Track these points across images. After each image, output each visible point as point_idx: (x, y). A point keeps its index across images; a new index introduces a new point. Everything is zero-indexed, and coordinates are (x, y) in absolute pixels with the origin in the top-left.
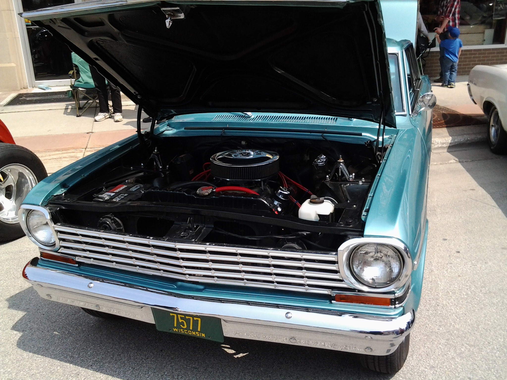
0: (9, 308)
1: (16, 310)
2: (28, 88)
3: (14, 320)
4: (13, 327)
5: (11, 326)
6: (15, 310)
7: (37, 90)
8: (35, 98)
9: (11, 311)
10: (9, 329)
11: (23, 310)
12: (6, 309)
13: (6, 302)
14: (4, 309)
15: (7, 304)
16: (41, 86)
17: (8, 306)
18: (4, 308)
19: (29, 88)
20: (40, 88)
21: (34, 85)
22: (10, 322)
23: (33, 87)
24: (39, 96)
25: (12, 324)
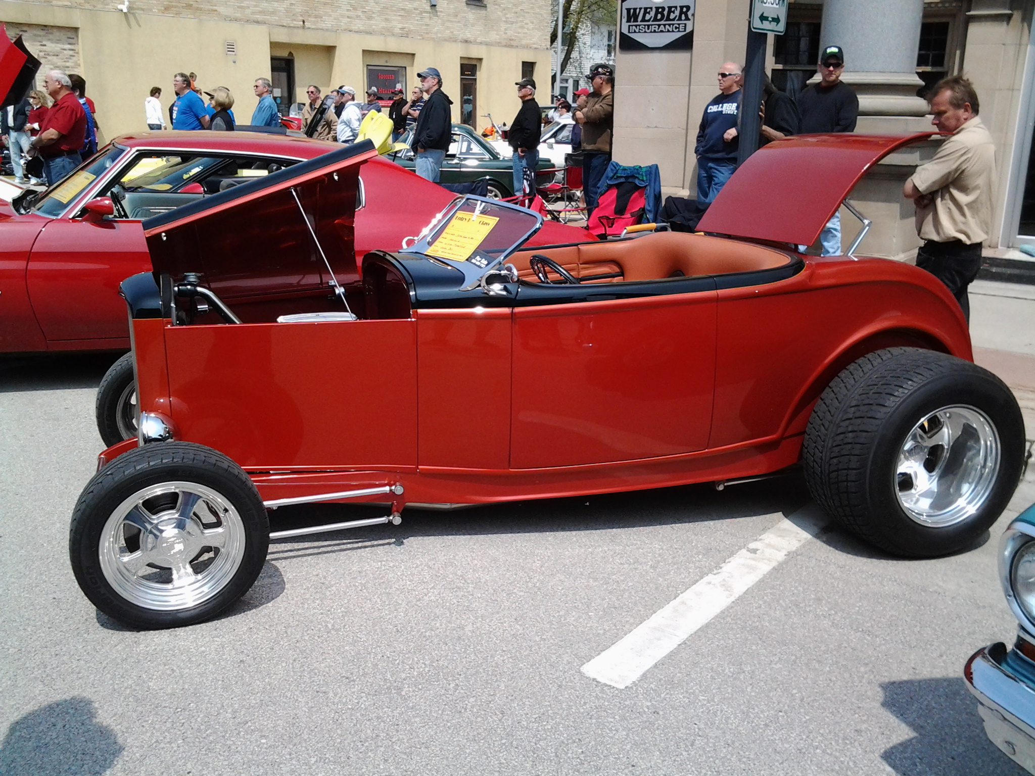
0: (884, 704)
1: (897, 717)
2: (997, 248)
3: (889, 738)
4: (885, 752)
5: (880, 749)
6: (894, 718)
7: (1015, 255)
8: (1009, 271)
9: (886, 713)
10: (877, 755)
11: (911, 724)
12: (878, 705)
13: (879, 689)
14: (874, 704)
15: (880, 695)
16: (1027, 247)
17: (882, 700)
18: (874, 700)
19: (999, 247)
20: (1023, 252)
21: (1012, 245)
22: (880, 738)
23: (1008, 247)
24: (1019, 268)
25: (884, 746)
